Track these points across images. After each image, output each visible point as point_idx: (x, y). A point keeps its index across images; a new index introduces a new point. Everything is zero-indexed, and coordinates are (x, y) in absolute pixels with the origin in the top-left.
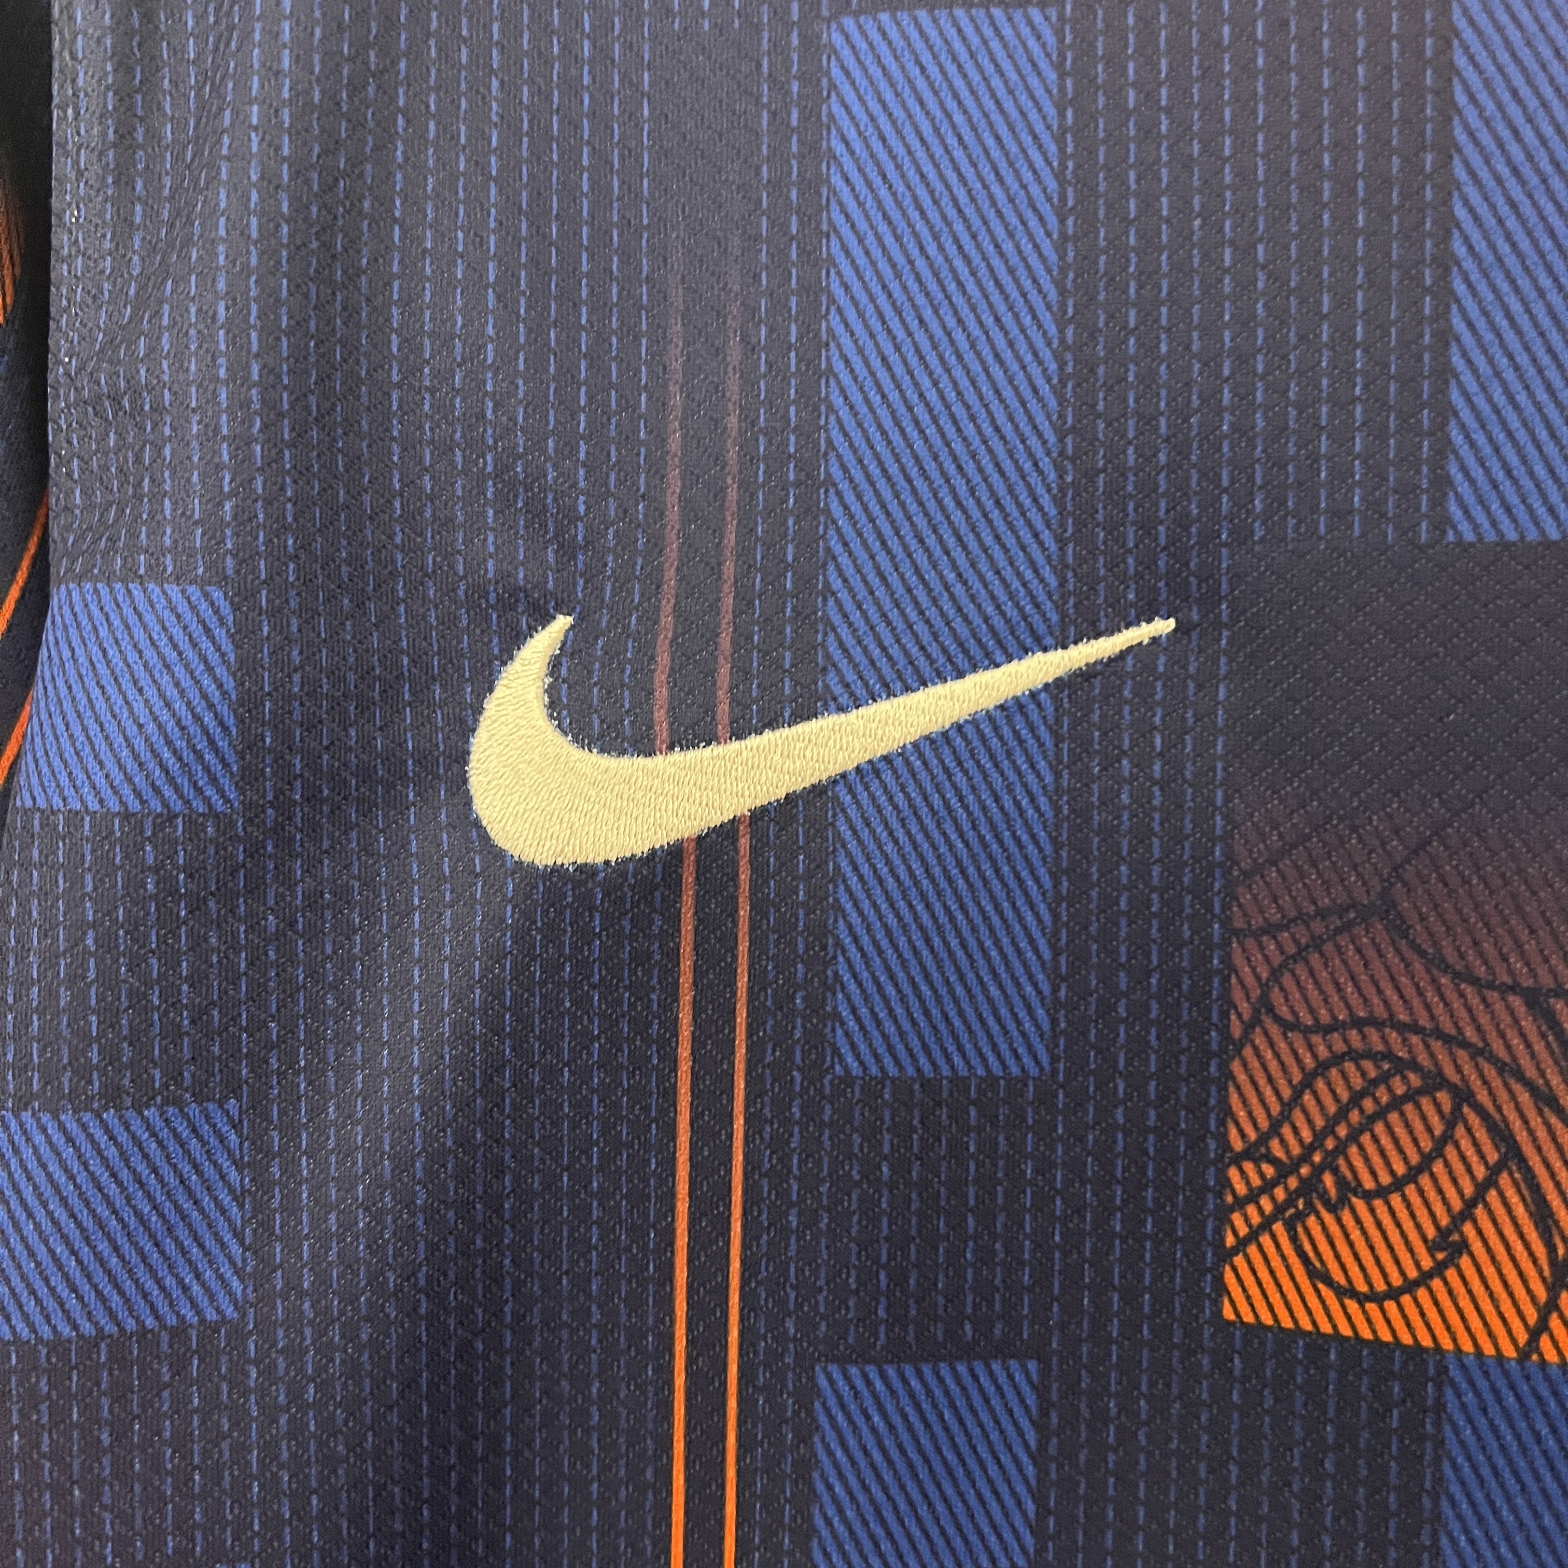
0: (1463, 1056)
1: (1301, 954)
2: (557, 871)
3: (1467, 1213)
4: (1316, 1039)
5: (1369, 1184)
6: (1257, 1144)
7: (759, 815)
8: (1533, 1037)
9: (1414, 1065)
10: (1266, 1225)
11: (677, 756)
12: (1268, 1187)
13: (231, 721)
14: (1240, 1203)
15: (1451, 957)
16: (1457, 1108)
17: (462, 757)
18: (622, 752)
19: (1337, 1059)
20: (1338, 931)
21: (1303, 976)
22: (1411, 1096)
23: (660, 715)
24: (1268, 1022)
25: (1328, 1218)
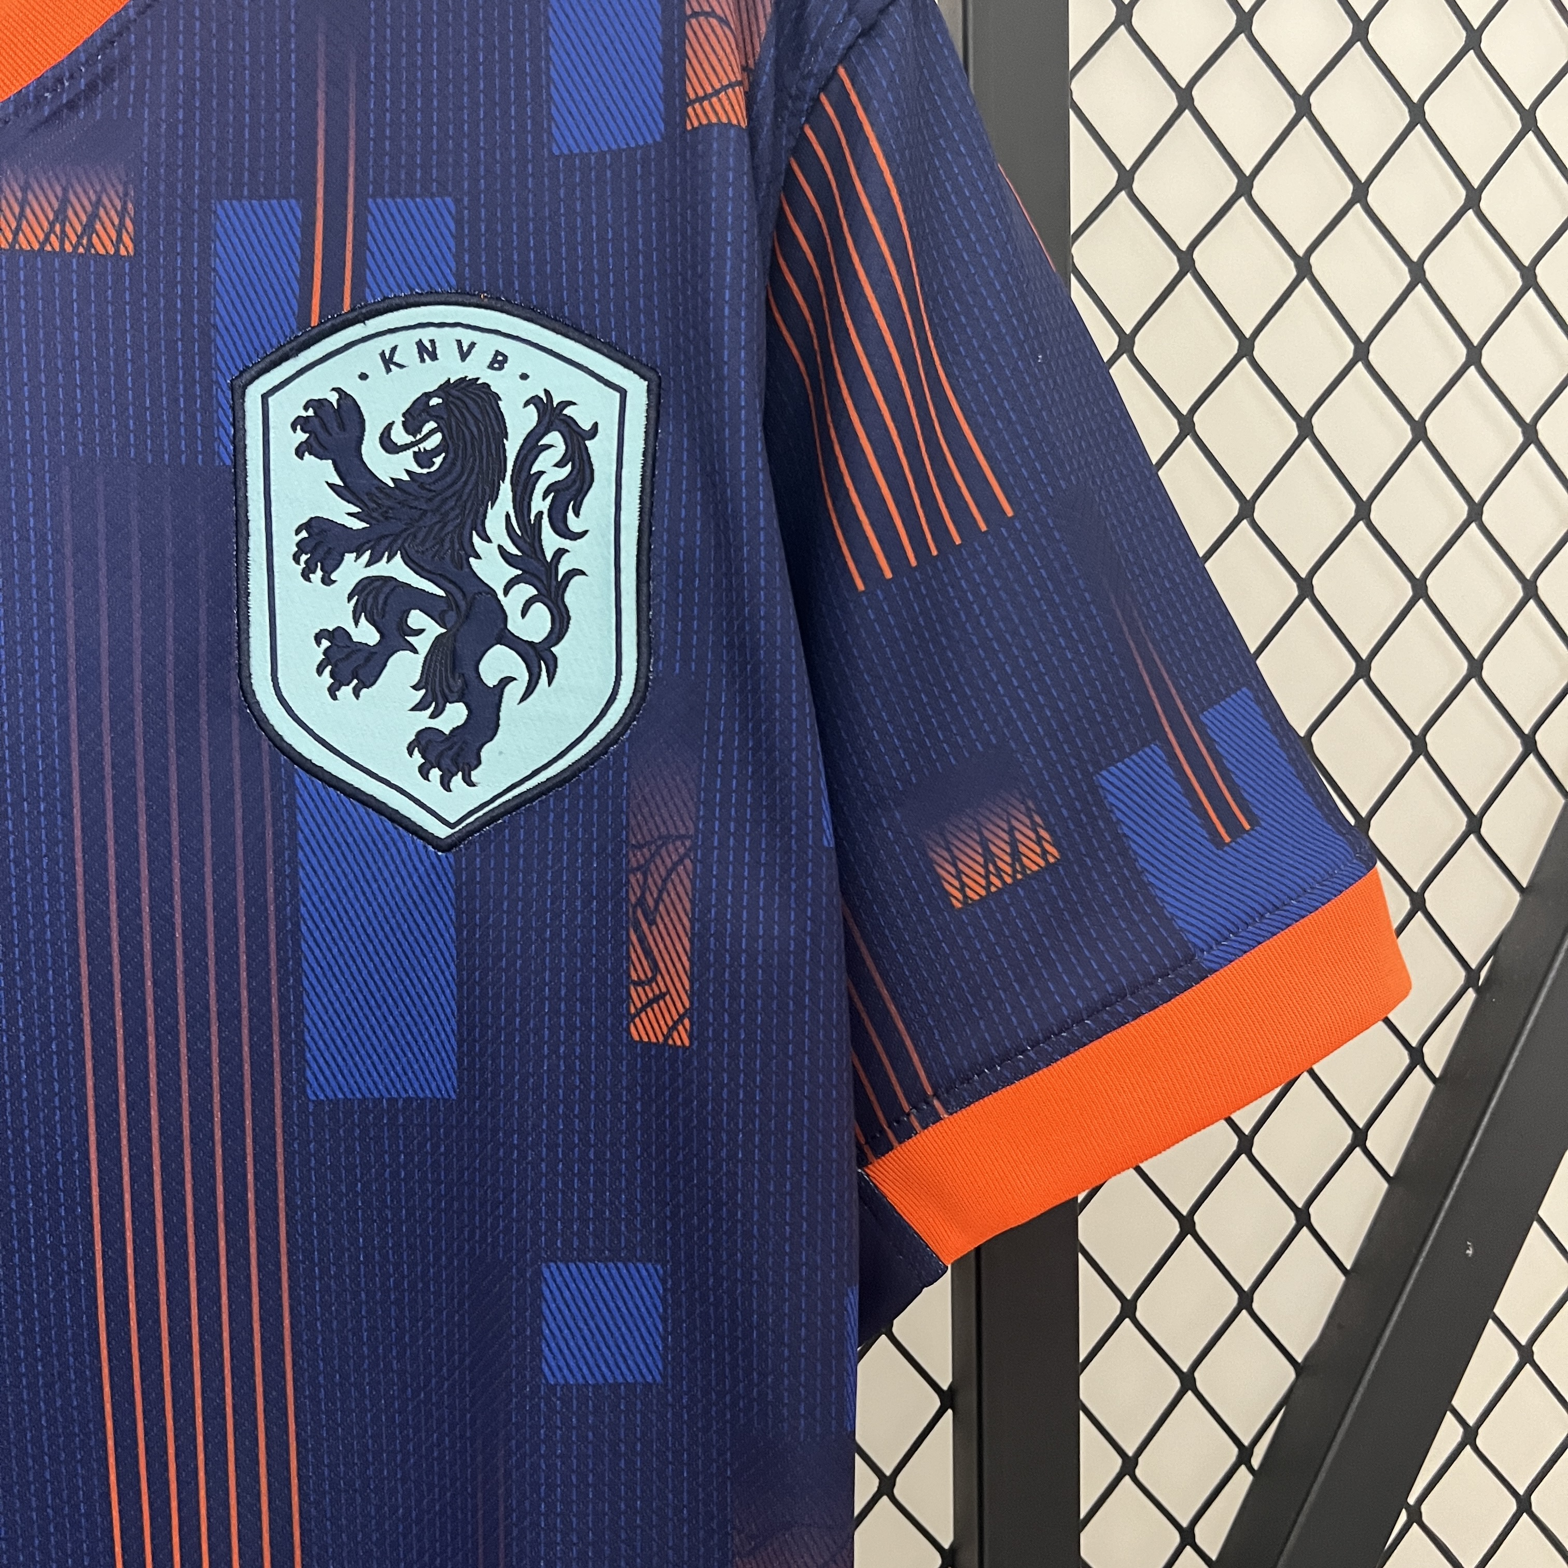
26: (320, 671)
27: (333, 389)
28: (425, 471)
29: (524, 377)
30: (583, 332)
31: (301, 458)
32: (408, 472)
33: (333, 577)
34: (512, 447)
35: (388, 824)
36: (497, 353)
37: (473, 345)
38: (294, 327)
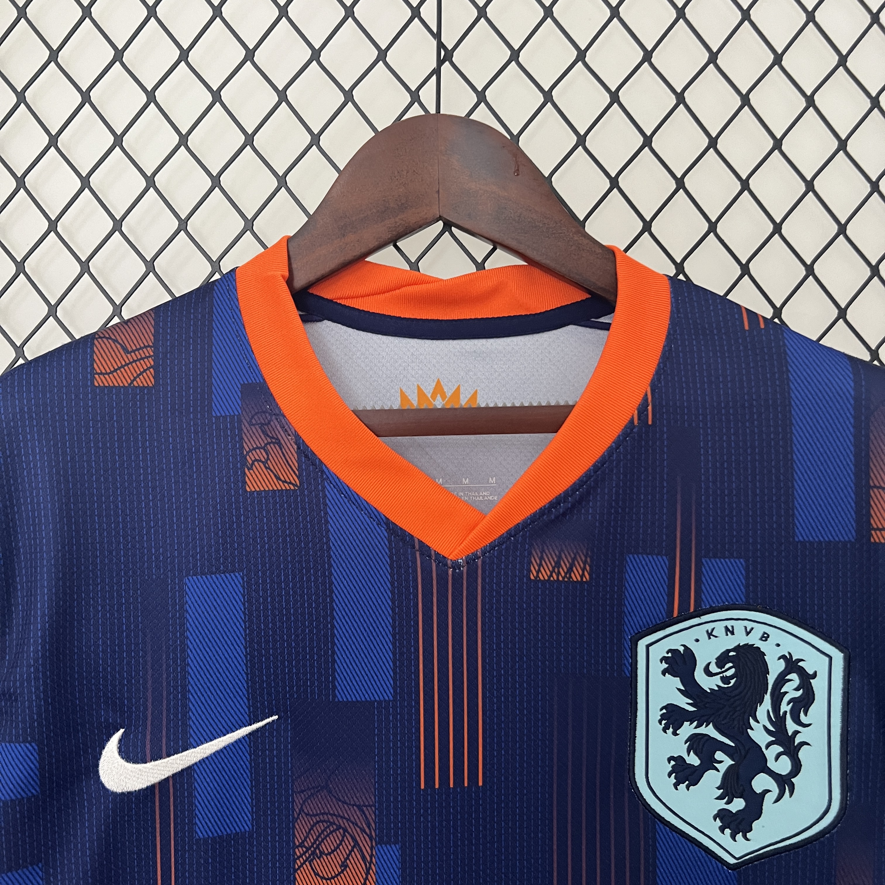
0: (345, 821)
1: (309, 797)
2: (123, 793)
3: (348, 858)
4: (313, 818)
5: (326, 852)
6: (301, 843)
7: (174, 775)
8: (359, 815)
9: (335, 824)
10: (305, 862)
11: (153, 763)
12: (304, 853)
13: (37, 773)
14: (298, 858)
15: (341, 798)
16: (344, 833)
17: (97, 766)
18: (138, 763)
19: (318, 822)
20: (317, 792)
21: (310, 802)
22: (334, 831)
23: (148, 752)
24: (303, 814)
25: (318, 860)
26: (670, 775)
27: (682, 645)
28: (726, 686)
29: (778, 645)
30: (808, 625)
31: (664, 675)
32: (718, 686)
33: (678, 732)
34: (771, 679)
35: (703, 853)
36: (765, 633)
37: (752, 629)
38: (665, 616)
